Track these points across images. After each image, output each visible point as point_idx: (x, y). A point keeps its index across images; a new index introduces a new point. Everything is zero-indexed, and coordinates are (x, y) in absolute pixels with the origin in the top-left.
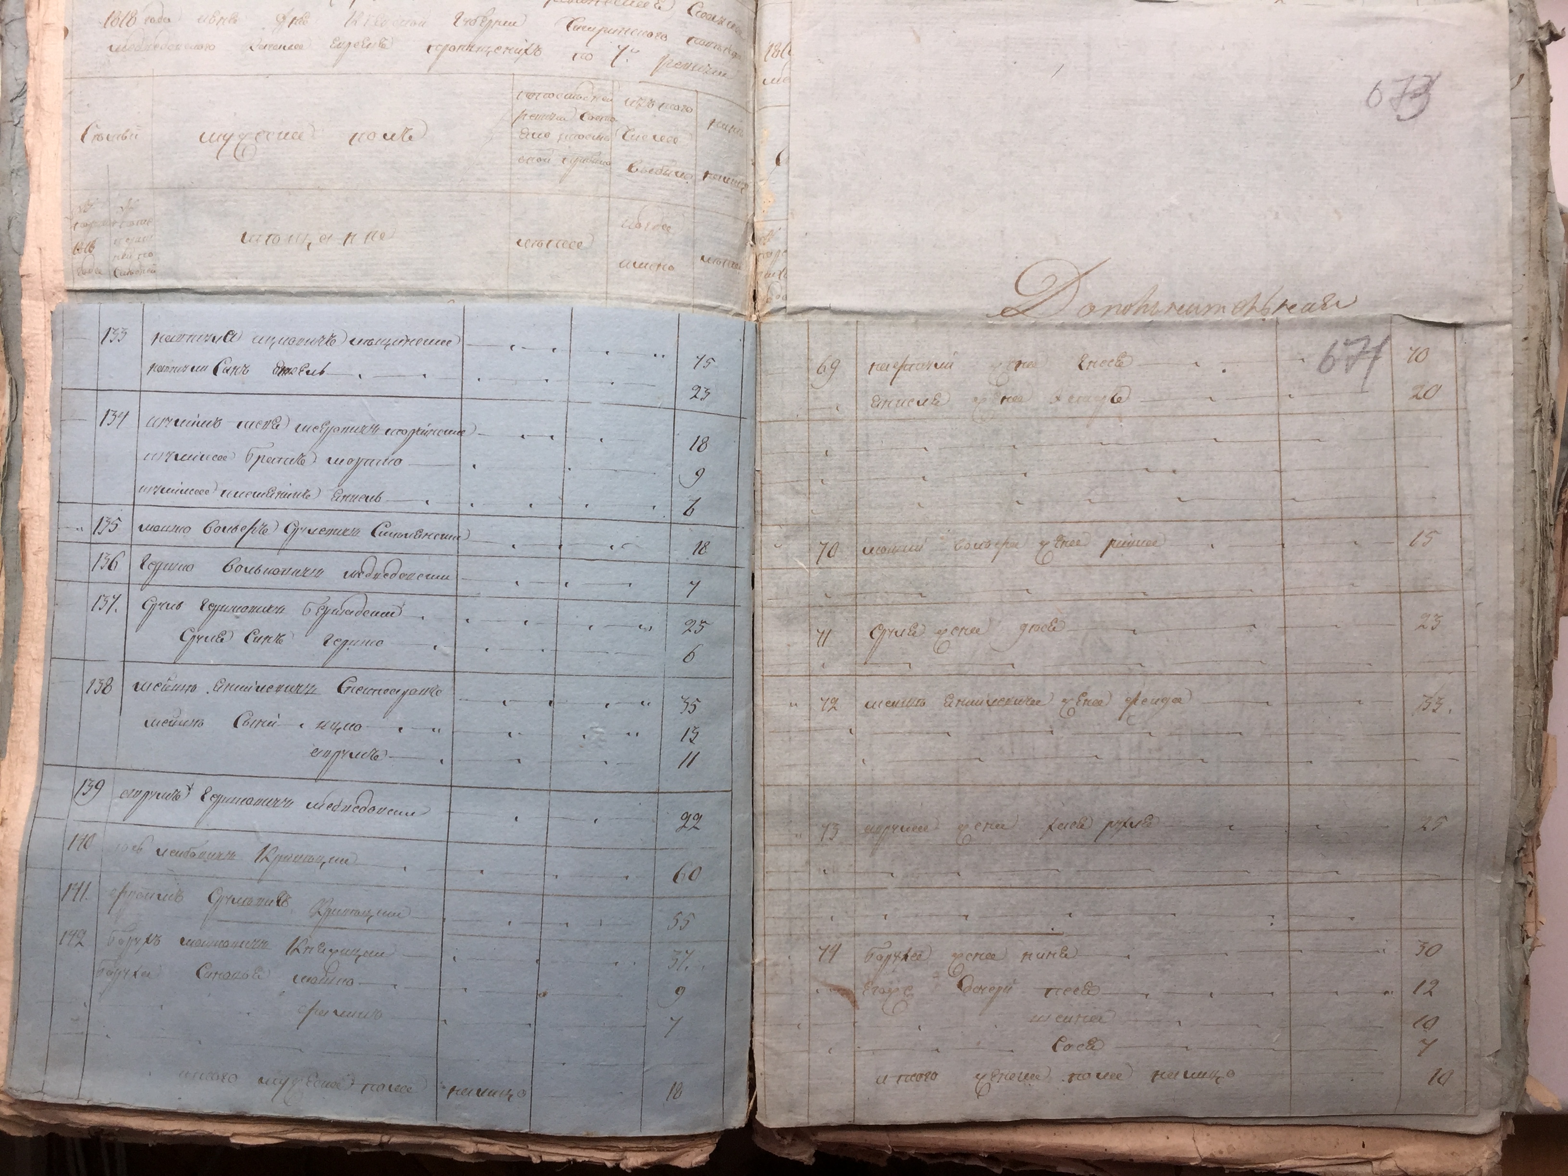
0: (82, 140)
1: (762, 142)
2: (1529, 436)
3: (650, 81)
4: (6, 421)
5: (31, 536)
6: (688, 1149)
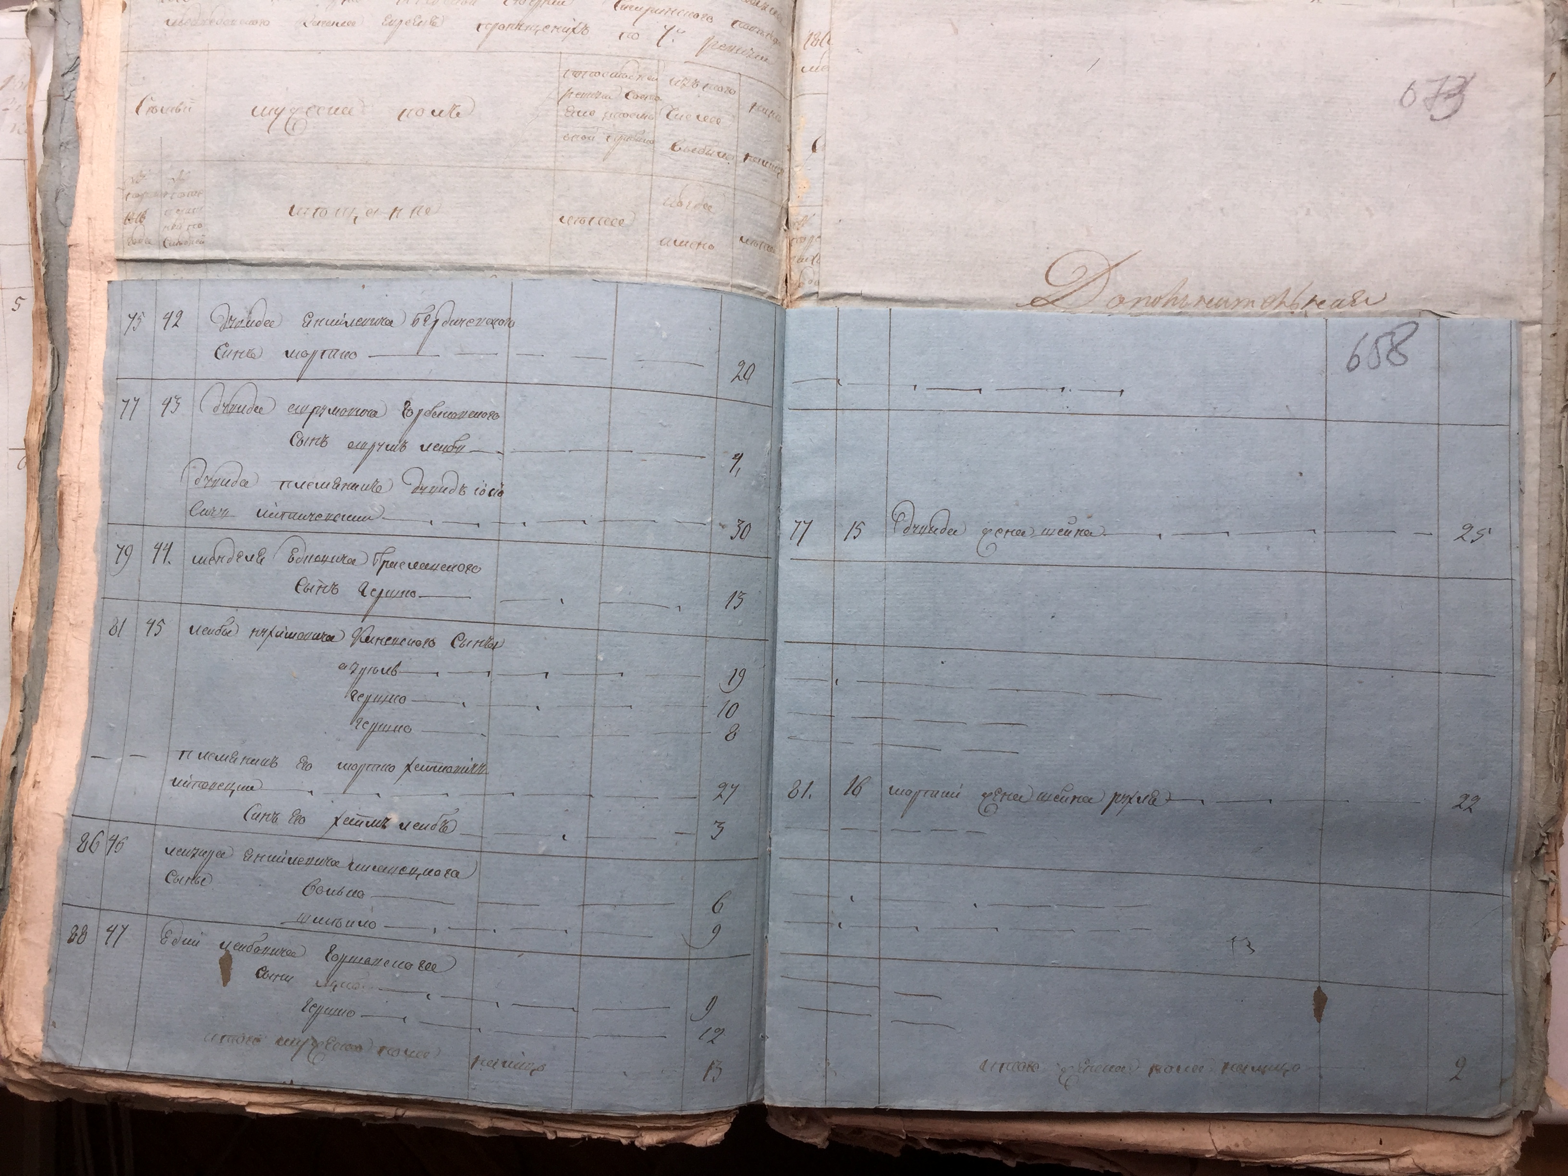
0: (137, 112)
1: (799, 128)
2: (1557, 430)
3: (695, 61)
4: (47, 391)
5: (70, 502)
6: (703, 1128)
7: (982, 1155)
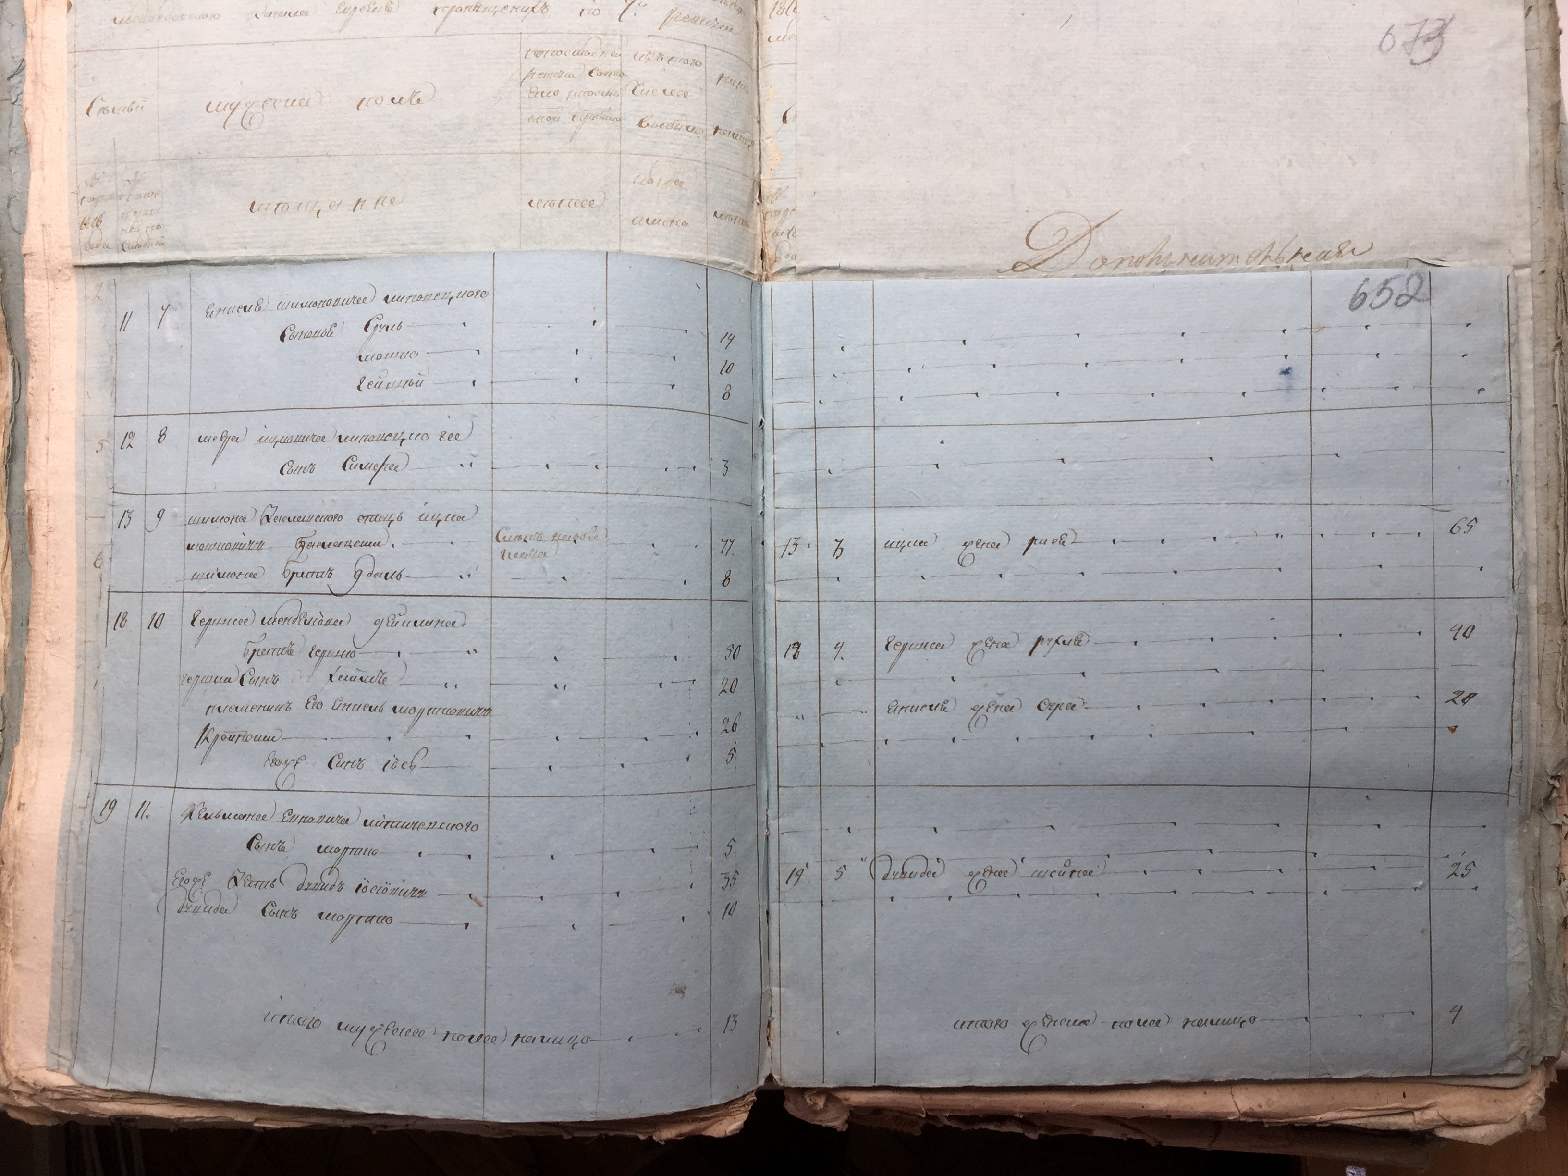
0: (88, 114)
1: (768, 100)
2: (1549, 370)
3: (658, 35)
4: (9, 403)
5: (39, 517)
6: (721, 1118)
7: (1004, 1129)
